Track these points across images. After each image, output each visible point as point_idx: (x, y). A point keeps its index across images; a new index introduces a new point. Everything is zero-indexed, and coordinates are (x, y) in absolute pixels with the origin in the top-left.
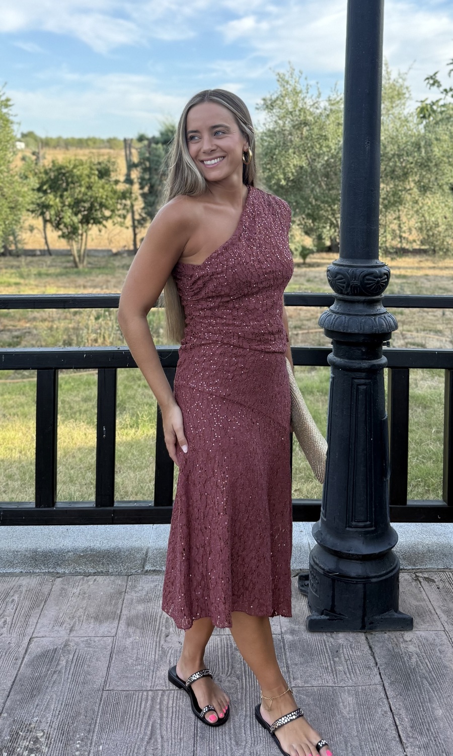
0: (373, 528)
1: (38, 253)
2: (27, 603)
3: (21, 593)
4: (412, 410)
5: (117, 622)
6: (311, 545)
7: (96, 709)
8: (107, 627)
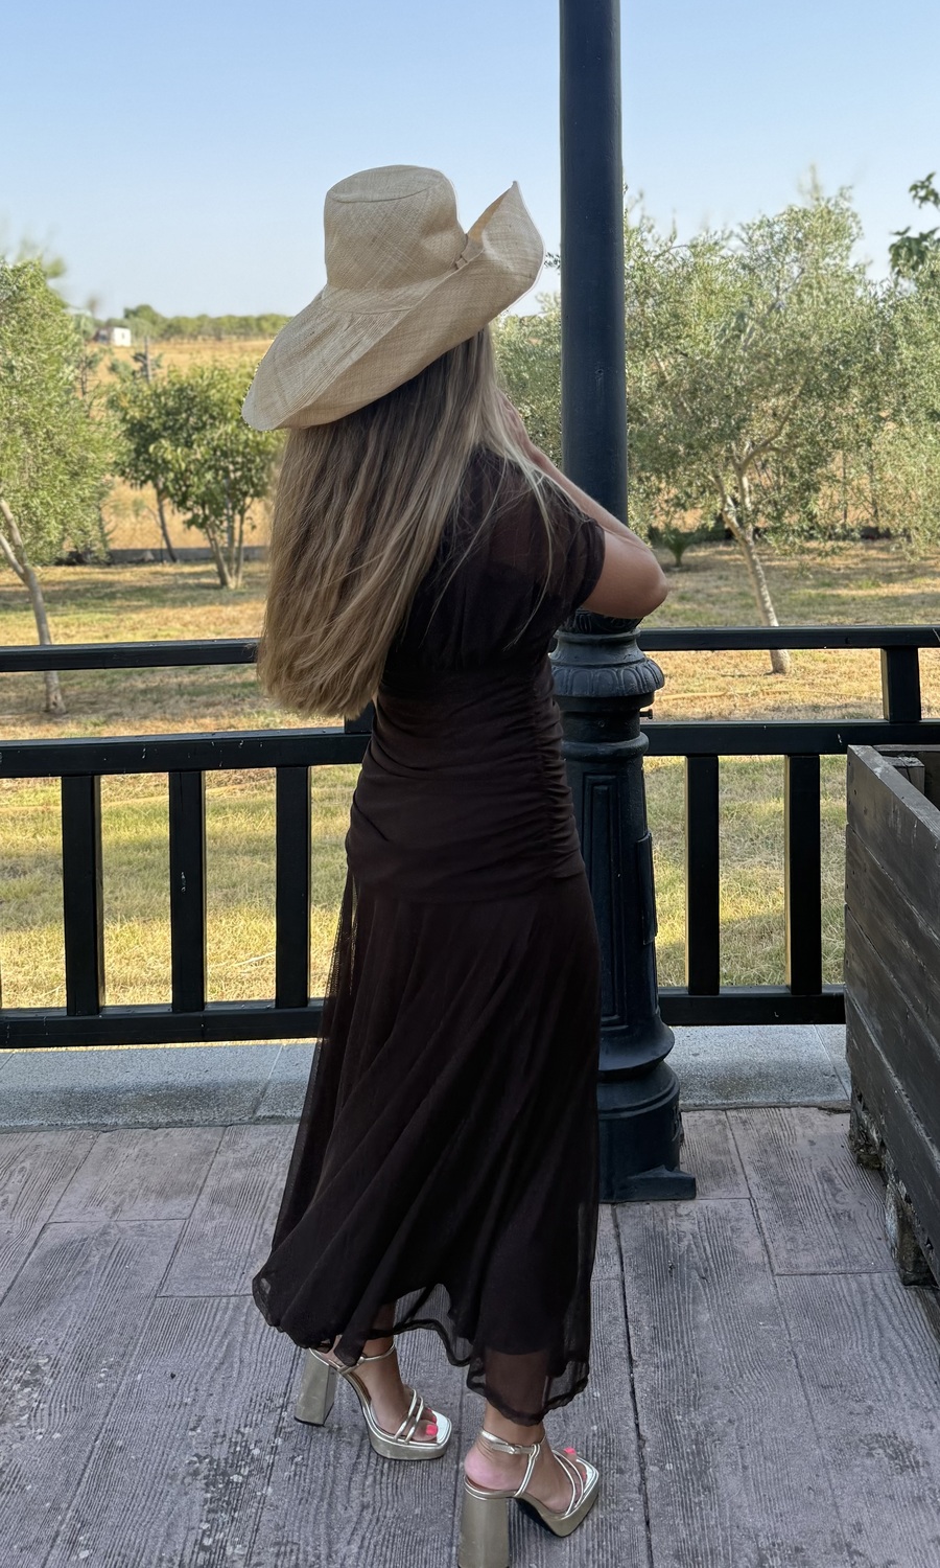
0: (626, 1025)
2: (46, 1174)
5: (195, 1197)
8: (177, 1206)
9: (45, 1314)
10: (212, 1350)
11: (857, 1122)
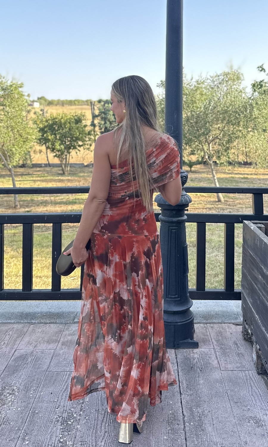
0: (179, 299)
1: (43, 165)
8: (52, 346)
9: (15, 375)
10: (62, 387)
11: (244, 328)
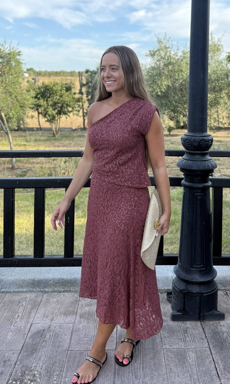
0: (204, 269)
1: (35, 129)
2: (30, 306)
3: (27, 301)
4: (224, 209)
5: (75, 316)
6: (173, 277)
7: (65, 360)
8: (70, 319)
